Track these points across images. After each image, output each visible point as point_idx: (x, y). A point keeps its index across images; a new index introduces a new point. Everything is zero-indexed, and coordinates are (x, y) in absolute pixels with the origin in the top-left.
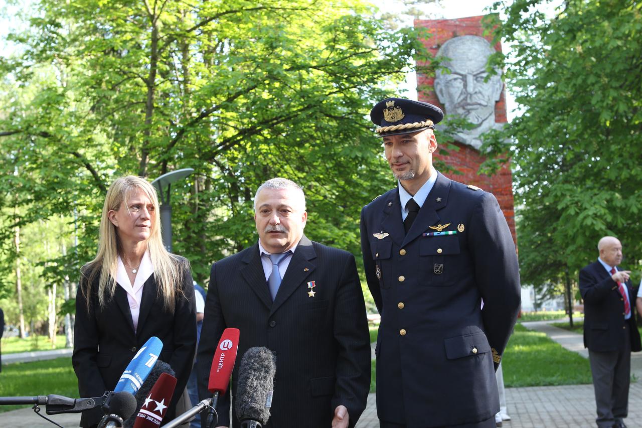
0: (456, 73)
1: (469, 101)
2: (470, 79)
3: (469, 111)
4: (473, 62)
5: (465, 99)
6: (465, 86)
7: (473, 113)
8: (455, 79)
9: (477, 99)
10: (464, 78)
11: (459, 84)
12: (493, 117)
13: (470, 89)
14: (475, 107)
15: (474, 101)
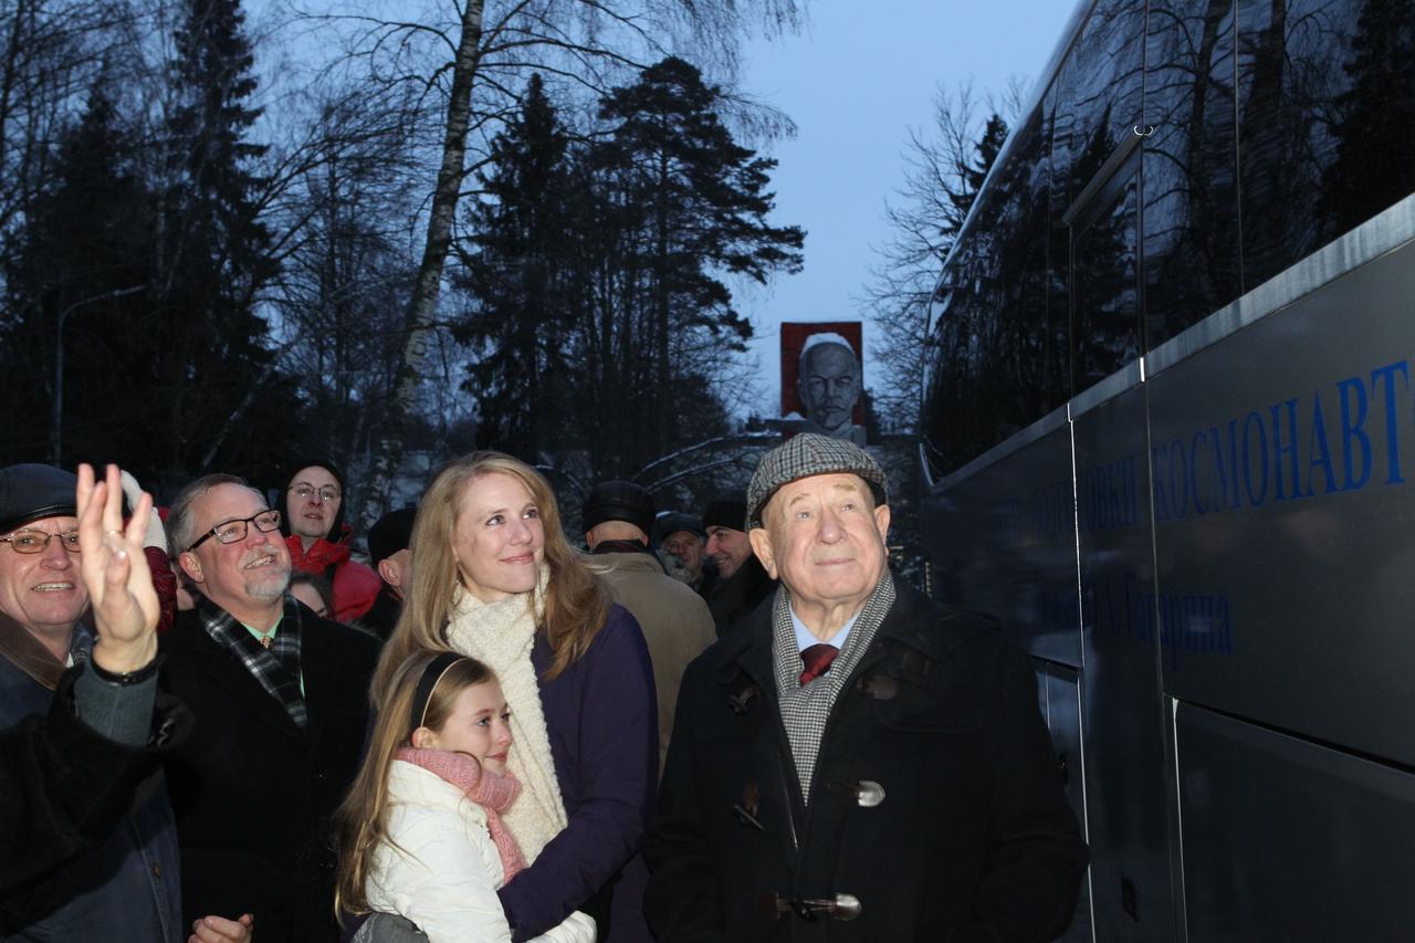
0: (818, 377)
1: (829, 404)
2: (831, 383)
3: (828, 414)
4: (834, 368)
5: (826, 402)
6: (827, 389)
7: (832, 416)
8: (818, 383)
9: (837, 402)
10: (826, 382)
11: (820, 388)
12: (850, 420)
13: (831, 393)
14: (835, 410)
15: (835, 404)
